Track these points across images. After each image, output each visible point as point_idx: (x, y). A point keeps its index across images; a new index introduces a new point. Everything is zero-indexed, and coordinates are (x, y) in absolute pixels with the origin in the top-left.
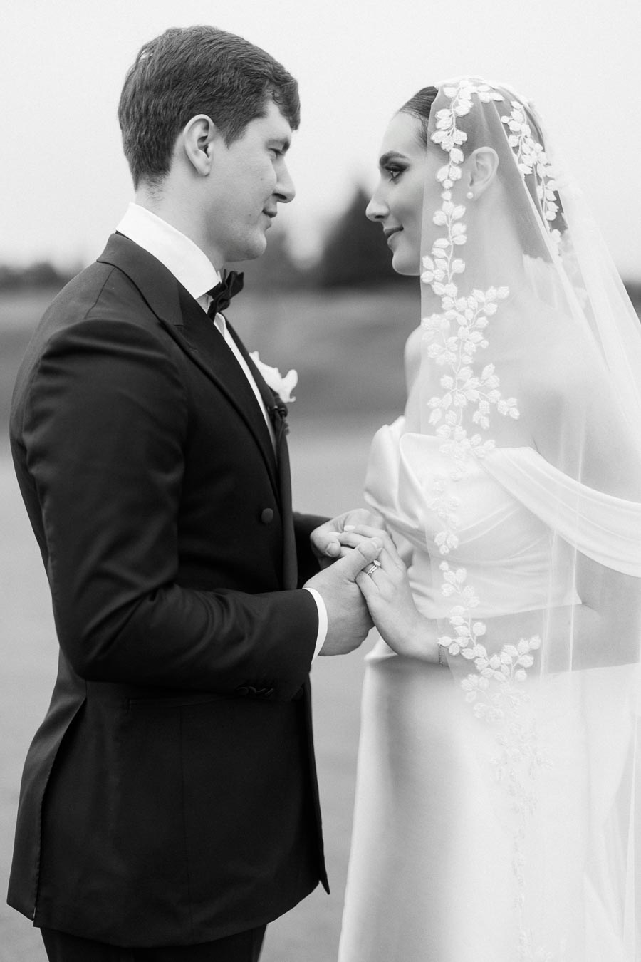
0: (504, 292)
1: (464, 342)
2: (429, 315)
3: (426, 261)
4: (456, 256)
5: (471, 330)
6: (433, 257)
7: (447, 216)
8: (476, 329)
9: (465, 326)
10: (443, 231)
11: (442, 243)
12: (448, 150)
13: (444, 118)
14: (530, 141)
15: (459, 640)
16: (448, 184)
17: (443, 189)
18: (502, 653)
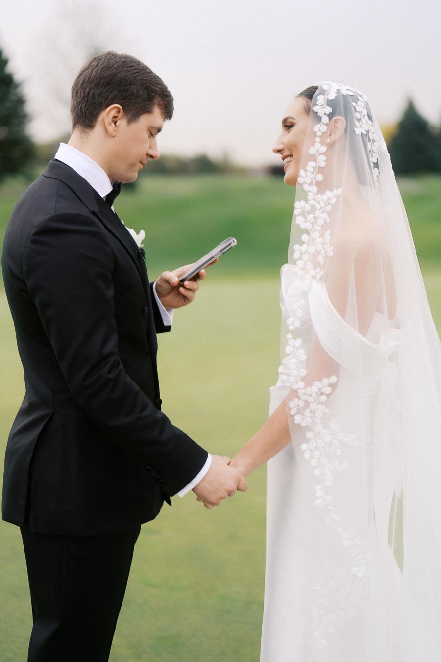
0: (341, 192)
1: (318, 218)
5: (322, 213)
7: (317, 151)
8: (326, 212)
9: (319, 210)
12: (321, 116)
13: (320, 99)
14: (366, 118)
15: (291, 378)
16: (319, 134)
17: (316, 136)
18: (313, 386)
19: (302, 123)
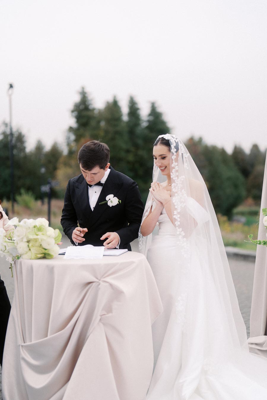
2: (173, 183)
3: (171, 174)
4: (177, 172)
6: (172, 173)
10: (174, 168)
11: (174, 170)
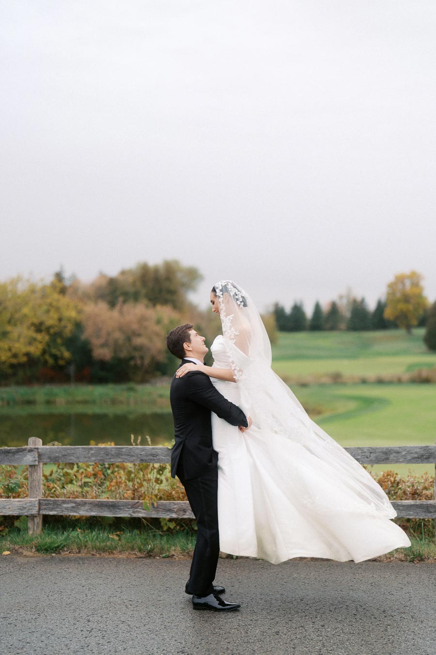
0: (233, 315)
12: (220, 295)
13: (217, 291)
14: (233, 289)
16: (221, 301)
19: (216, 301)
